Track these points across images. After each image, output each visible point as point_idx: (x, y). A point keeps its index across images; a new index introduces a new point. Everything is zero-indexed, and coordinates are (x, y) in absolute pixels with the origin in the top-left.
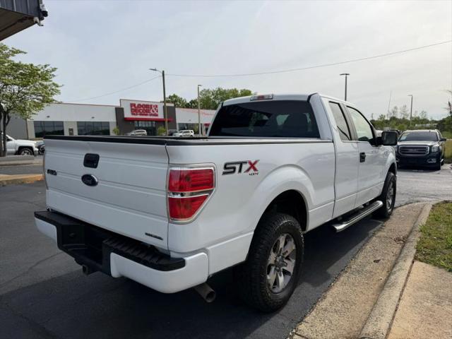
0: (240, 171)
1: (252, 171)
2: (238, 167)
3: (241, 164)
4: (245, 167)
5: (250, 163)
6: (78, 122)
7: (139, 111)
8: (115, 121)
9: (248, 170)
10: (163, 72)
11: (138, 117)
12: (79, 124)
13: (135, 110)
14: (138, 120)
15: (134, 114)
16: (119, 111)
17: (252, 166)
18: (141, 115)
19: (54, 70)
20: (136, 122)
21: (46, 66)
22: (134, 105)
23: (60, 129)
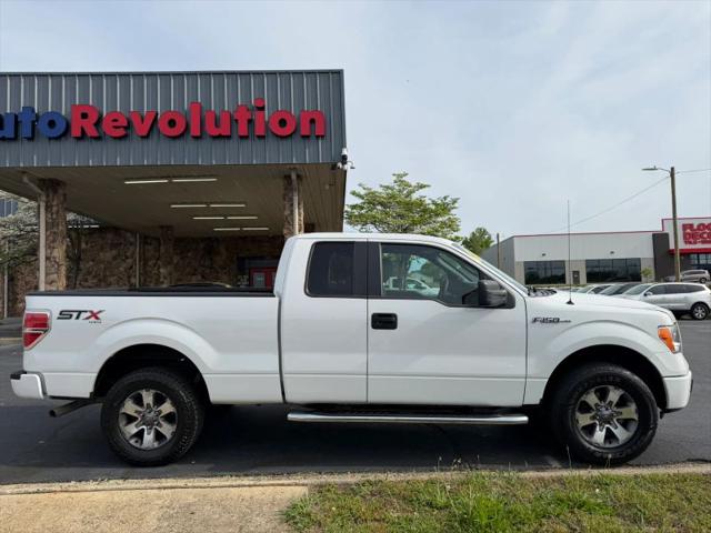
0: (78, 318)
1: (93, 319)
2: (75, 315)
3: (80, 312)
4: (83, 315)
5: (91, 312)
6: (587, 261)
7: (701, 236)
8: (652, 256)
9: (87, 318)
10: (672, 169)
11: (699, 246)
12: (588, 263)
13: (693, 236)
14: (699, 252)
15: (690, 243)
16: (659, 239)
17: (95, 315)
18: (703, 242)
19: (455, 202)
20: (694, 256)
21: (445, 198)
22: (691, 226)
23: (558, 273)
